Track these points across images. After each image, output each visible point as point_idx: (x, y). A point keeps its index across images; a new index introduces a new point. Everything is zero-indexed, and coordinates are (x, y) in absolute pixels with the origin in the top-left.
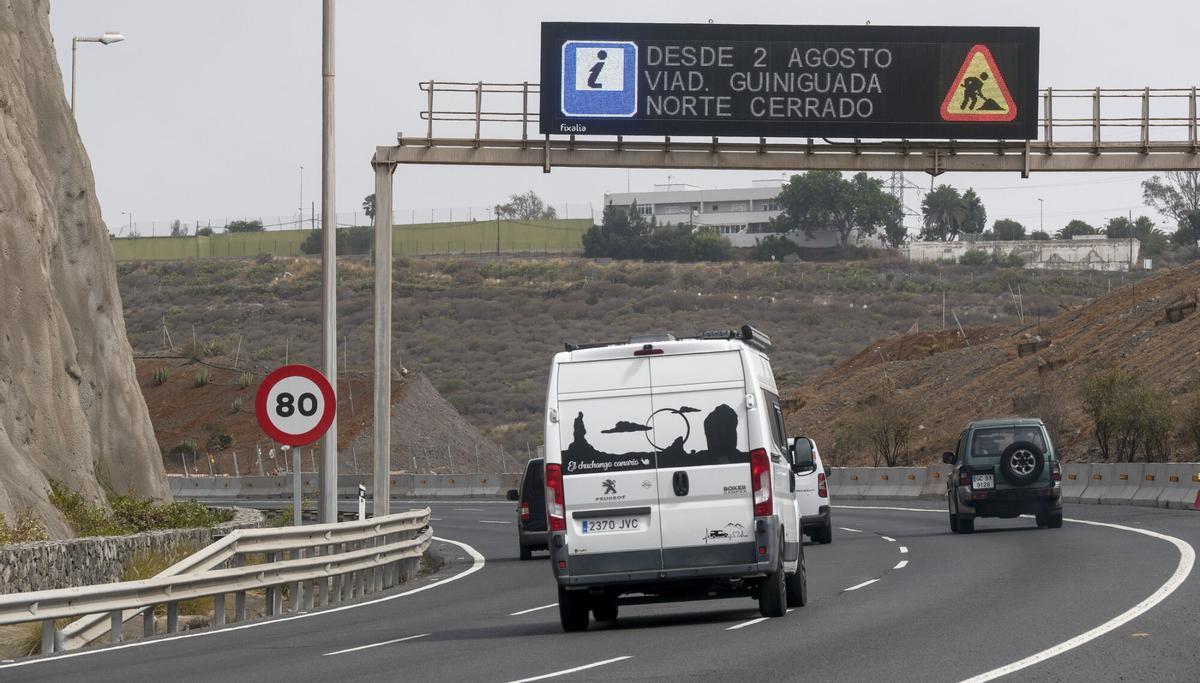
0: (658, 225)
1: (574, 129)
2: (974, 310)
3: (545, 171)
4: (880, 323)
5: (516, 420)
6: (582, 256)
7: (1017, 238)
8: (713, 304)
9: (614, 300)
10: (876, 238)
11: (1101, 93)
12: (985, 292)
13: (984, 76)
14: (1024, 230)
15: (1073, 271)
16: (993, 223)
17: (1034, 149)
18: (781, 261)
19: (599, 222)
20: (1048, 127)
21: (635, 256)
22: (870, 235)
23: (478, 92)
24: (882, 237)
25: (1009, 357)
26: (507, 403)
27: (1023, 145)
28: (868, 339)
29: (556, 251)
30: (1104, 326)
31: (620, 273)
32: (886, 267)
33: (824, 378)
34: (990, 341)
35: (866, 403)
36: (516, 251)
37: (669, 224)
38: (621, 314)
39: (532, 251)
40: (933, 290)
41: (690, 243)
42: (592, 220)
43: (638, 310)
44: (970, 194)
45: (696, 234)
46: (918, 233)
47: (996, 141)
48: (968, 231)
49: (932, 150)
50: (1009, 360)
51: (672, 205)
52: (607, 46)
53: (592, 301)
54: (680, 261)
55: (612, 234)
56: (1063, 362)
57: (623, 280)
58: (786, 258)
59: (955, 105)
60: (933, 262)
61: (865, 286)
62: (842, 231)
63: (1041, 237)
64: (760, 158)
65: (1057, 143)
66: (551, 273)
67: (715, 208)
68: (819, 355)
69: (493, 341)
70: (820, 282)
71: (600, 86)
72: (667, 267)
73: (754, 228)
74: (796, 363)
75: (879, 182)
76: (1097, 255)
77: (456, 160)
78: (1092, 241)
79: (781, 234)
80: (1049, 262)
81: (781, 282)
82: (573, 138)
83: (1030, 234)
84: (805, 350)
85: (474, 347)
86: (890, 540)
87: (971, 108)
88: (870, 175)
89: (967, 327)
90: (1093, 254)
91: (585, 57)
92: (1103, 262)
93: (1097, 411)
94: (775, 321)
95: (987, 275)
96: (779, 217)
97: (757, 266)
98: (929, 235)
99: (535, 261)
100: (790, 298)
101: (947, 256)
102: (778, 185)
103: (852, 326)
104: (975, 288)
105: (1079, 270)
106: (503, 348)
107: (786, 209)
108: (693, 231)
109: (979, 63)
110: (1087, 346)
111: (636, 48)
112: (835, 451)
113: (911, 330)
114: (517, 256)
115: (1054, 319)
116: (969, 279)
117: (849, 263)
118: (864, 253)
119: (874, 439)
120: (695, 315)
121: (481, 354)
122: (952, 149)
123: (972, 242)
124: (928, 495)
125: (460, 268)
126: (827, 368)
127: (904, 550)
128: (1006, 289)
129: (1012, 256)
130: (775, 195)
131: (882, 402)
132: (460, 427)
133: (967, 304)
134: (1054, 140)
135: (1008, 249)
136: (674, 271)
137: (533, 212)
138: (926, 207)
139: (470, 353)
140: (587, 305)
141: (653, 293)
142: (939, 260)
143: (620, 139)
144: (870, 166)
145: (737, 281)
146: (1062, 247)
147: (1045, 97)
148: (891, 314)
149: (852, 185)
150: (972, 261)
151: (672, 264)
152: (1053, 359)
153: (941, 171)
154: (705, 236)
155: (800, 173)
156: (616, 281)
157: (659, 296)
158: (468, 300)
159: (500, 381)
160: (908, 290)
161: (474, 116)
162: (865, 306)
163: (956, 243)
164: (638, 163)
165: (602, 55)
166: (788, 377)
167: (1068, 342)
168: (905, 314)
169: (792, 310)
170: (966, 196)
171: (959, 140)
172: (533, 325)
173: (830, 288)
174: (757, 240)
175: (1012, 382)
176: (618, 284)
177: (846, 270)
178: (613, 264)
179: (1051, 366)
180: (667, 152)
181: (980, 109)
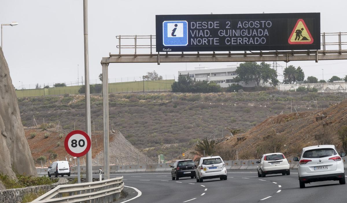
0: (196, 81)
1: (167, 50)
2: (301, 106)
3: (158, 64)
4: (271, 111)
5: (151, 147)
6: (171, 92)
7: (315, 82)
8: (215, 106)
9: (182, 106)
10: (268, 84)
11: (341, 34)
12: (305, 100)
13: (302, 29)
14: (317, 80)
15: (334, 93)
16: (307, 78)
17: (319, 53)
18: (237, 92)
19: (177, 80)
20: (324, 45)
21: (189, 91)
22: (267, 83)
23: (135, 39)
24: (270, 83)
25: (313, 122)
26: (148, 141)
27: (316, 52)
28: (267, 117)
29: (163, 90)
30: (344, 111)
31: (184, 97)
32: (272, 93)
33: (253, 130)
34: (306, 117)
35: (267, 138)
36: (150, 91)
37: (200, 80)
38: (185, 110)
39: (155, 91)
40: (288, 100)
41: (207, 87)
42: (174, 80)
43: (190, 109)
44: (299, 68)
45: (209, 83)
46: (282, 81)
47: (307, 50)
48: (299, 80)
49: (286, 54)
50: (313, 123)
51: (201, 74)
52: (178, 22)
53: (175, 107)
54: (204, 92)
55: (181, 84)
56: (331, 123)
57: (185, 99)
58: (238, 91)
59: (293, 39)
60: (288, 91)
61: (265, 99)
62: (257, 81)
63: (323, 82)
64: (229, 58)
65: (327, 51)
66: (161, 98)
67: (215, 75)
68: (251, 122)
69: (143, 120)
70: (250, 99)
71: (175, 36)
72: (199, 95)
73: (228, 81)
74: (243, 125)
75: (269, 65)
76: (342, 87)
77: (129, 61)
78: (340, 83)
79: (237, 83)
80: (326, 90)
81: (237, 99)
82: (167, 53)
83: (319, 81)
84: (246, 121)
85: (137, 123)
86: (276, 183)
87: (298, 40)
88: (266, 62)
89: (299, 112)
90: (340, 87)
91: (170, 26)
92: (344, 89)
93: (343, 139)
94: (236, 112)
95: (305, 95)
96: (236, 77)
97: (229, 93)
98: (286, 82)
99: (156, 94)
100: (241, 104)
101: (292, 89)
102: (236, 67)
103: (261, 113)
104: (302, 99)
105: (336, 92)
106: (146, 123)
107: (238, 75)
108: (208, 83)
109: (300, 25)
110: (339, 117)
111: (187, 23)
112: (257, 154)
113: (281, 113)
114: (150, 92)
115: (328, 109)
116: (300, 96)
117: (260, 92)
118: (265, 89)
119: (270, 150)
120: (209, 110)
121: (139, 125)
122: (292, 53)
123: (300, 84)
125: (131, 97)
126: (254, 127)
127: (280, 186)
128: (312, 99)
129: (314, 88)
130: (235, 70)
131: (272, 137)
132: (132, 149)
133: (299, 105)
134: (326, 50)
135: (312, 86)
136: (202, 96)
137: (155, 78)
138: (285, 73)
139: (135, 125)
140: (173, 108)
142: (290, 90)
143: (183, 53)
144: (266, 60)
145: (223, 99)
146: (330, 85)
147: (323, 36)
148: (274, 108)
149: (260, 66)
150: (300, 90)
151: (201, 94)
152: (328, 122)
153: (289, 61)
154: (212, 84)
155: (243, 63)
156: (183, 100)
157: (197, 104)
158: (134, 107)
159: (145, 134)
160: (279, 100)
161: (134, 47)
162: (265, 106)
163: (295, 85)
164: (189, 61)
165: (176, 25)
166: (241, 130)
167: (333, 116)
168: (278, 108)
169: (242, 108)
170: (298, 69)
171: (294, 51)
172: (156, 115)
173: (254, 100)
174: (229, 85)
175: (314, 130)
176: (183, 101)
177: (259, 94)
178: (182, 94)
179: (327, 124)
180: (198, 57)
181: (301, 40)
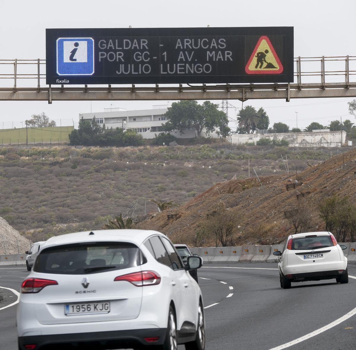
0: (106, 128)
1: (63, 82)
2: (264, 167)
3: (49, 103)
4: (218, 175)
5: (37, 227)
6: (69, 145)
7: (285, 132)
8: (134, 167)
9: (85, 166)
10: (215, 133)
11: (325, 59)
12: (270, 159)
13: (267, 51)
14: (288, 128)
15: (313, 148)
16: (273, 125)
17: (292, 87)
18: (168, 145)
19: (77, 128)
20: (299, 76)
21: (95, 144)
22: (212, 132)
23: (15, 64)
24: (217, 133)
25: (282, 191)
26: (33, 219)
27: (287, 85)
28: (212, 183)
29: (56, 143)
30: (329, 175)
31: (88, 153)
32: (220, 147)
33: (190, 203)
34: (272, 183)
35: (211, 215)
36: (36, 143)
37: (112, 128)
38: (88, 173)
39: (44, 143)
40: (243, 158)
41: (122, 137)
42: (73, 126)
43: (97, 171)
44: (261, 110)
45: (125, 132)
46: (235, 130)
47: (273, 83)
48: (260, 128)
49: (241, 89)
50: (282, 192)
51: (113, 118)
52: (79, 40)
53: (74, 167)
54: (117, 146)
55: (84, 133)
56: (309, 193)
57: (89, 156)
58: (170, 144)
59: (252, 66)
60: (243, 144)
61: (209, 157)
62: (198, 130)
63: (297, 131)
64: (156, 95)
65: (303, 84)
66: (53, 154)
67: (135, 120)
68: (188, 191)
69: (25, 188)
70: (187, 156)
71: (75, 60)
72: (111, 149)
73: (154, 129)
74: (176, 196)
75: (216, 106)
76: (325, 139)
77: (4, 98)
78: (322, 132)
79: (168, 132)
80: (301, 143)
81: (168, 156)
82: (62, 86)
83: (291, 129)
84: (181, 189)
85: (16, 191)
86: (225, 283)
87: (261, 67)
88: (212, 102)
89: (261, 176)
90: (323, 139)
91: (68, 46)
92: (328, 143)
93: (326, 217)
94: (166, 175)
95: (270, 150)
96: (167, 123)
97: (156, 148)
98: (241, 131)
99: (45, 148)
100: (173, 164)
101: (250, 141)
102: (166, 107)
103: (204, 177)
104: (265, 157)
105: (316, 147)
106: (30, 191)
107: (170, 120)
108: (124, 131)
109: (264, 45)
110: (320, 185)
111: (93, 40)
112: (196, 240)
113: (233, 178)
114: (36, 145)
115: (304, 171)
116: (262, 152)
117: (202, 146)
118: (209, 141)
119: (216, 233)
120: (126, 173)
121: (19, 194)
122: (251, 88)
123: (262, 134)
124: (243, 261)
125: (8, 152)
126: (192, 198)
127: (231, 288)
128: (280, 157)
129: (283, 141)
130: (164, 112)
131: (219, 214)
132: (9, 231)
133: (261, 165)
134: (302, 83)
135: (281, 137)
136: (114, 151)
137: (44, 123)
138: (239, 117)
139: (14, 194)
140: (72, 169)
141: (105, 162)
142: (247, 143)
143: (86, 86)
144: (211, 97)
145: (146, 156)
146: (307, 135)
147: (297, 61)
148: (223, 171)
149: (203, 107)
150: (263, 143)
151: (113, 148)
152: (304, 192)
153: (246, 99)
154: (130, 134)
155: (177, 101)
156: (86, 157)
157: (107, 164)
158: (13, 168)
159: (29, 208)
160: (231, 159)
161: (13, 76)
162: (210, 167)
163: (254, 135)
164: (95, 98)
165: (76, 45)
166: (172, 203)
167: (311, 183)
168: (229, 171)
169: (174, 170)
170: (259, 111)
171: (254, 84)
172: (45, 180)
173: (192, 158)
174: (156, 135)
175: (283, 203)
176: (87, 159)
177: (200, 149)
178: (84, 148)
179: (303, 195)
180: (110, 92)
181: (265, 68)
